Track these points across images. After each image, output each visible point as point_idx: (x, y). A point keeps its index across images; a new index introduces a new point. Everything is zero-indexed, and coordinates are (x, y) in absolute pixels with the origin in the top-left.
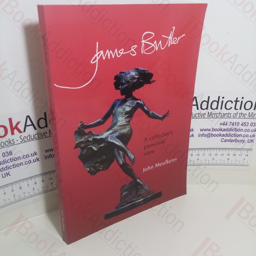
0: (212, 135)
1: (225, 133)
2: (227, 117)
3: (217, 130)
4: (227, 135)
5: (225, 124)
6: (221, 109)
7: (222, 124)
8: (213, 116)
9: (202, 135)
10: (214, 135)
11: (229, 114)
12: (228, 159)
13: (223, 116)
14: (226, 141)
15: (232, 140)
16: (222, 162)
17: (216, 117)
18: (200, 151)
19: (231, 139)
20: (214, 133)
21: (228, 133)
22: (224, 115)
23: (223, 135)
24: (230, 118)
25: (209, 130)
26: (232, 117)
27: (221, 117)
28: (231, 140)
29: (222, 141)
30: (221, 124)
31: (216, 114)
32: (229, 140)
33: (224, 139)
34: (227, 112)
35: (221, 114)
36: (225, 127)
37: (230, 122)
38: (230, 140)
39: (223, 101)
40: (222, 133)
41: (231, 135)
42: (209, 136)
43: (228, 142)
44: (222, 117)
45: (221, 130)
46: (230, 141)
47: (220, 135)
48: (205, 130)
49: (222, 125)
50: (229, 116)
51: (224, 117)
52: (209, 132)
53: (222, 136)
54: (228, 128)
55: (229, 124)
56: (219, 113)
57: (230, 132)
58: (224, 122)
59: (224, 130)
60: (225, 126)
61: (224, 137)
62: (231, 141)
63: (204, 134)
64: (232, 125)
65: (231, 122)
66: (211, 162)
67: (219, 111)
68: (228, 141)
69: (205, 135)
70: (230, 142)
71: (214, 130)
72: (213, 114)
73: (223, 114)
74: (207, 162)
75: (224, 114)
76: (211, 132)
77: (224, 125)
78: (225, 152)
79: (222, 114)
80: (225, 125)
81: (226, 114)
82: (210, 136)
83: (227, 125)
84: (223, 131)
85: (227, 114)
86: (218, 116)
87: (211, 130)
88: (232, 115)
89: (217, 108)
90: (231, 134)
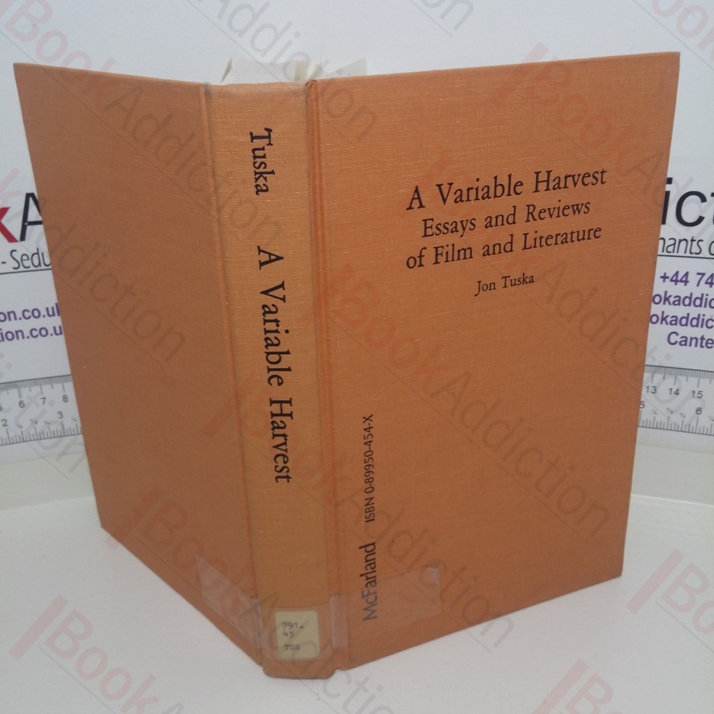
1: (680, 311)
2: (688, 254)
4: (687, 321)
5: (679, 278)
7: (668, 278)
11: (692, 240)
12: (699, 411)
13: (671, 249)
14: (686, 341)
15: (710, 342)
16: (676, 419)
19: (707, 337)
21: (694, 312)
22: (674, 244)
23: (676, 321)
24: (697, 255)
26: (705, 253)
27: (665, 253)
28: (704, 342)
29: (672, 341)
32: (699, 341)
34: (688, 233)
37: (698, 274)
38: (702, 338)
41: (703, 319)
43: (696, 346)
46: (704, 344)
47: (664, 319)
49: (667, 280)
50: (695, 249)
51: (675, 254)
53: (672, 324)
55: (693, 278)
57: (702, 310)
58: (677, 274)
59: (679, 301)
60: (681, 285)
61: (677, 328)
62: (707, 343)
64: (706, 283)
65: (703, 274)
68: (694, 341)
70: (702, 347)
73: (672, 242)
77: (676, 281)
79: (668, 243)
80: (681, 281)
81: (680, 241)
83: (686, 282)
85: (684, 243)
88: (704, 246)
90: (706, 318)
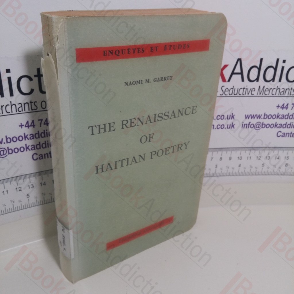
0: (264, 126)
3: (272, 117)
6: (280, 80)
8: (267, 93)
9: (248, 125)
10: (266, 126)
17: (270, 95)
18: (243, 152)
20: (267, 121)
25: (259, 117)
30: (278, 107)
31: (271, 90)
33: (281, 132)
35: (279, 89)
36: (285, 112)
39: (283, 68)
40: (279, 121)
42: (258, 127)
44: (281, 95)
45: (278, 116)
48: (253, 117)
52: (259, 120)
54: (289, 114)
56: (276, 87)
63: (251, 124)
66: (259, 170)
67: (276, 84)
69: (252, 126)
71: (267, 116)
72: (267, 90)
74: (253, 170)
75: (285, 91)
76: (261, 121)
78: (282, 154)
82: (261, 127)
84: (281, 118)
86: (274, 93)
87: (262, 117)
89: (273, 80)
